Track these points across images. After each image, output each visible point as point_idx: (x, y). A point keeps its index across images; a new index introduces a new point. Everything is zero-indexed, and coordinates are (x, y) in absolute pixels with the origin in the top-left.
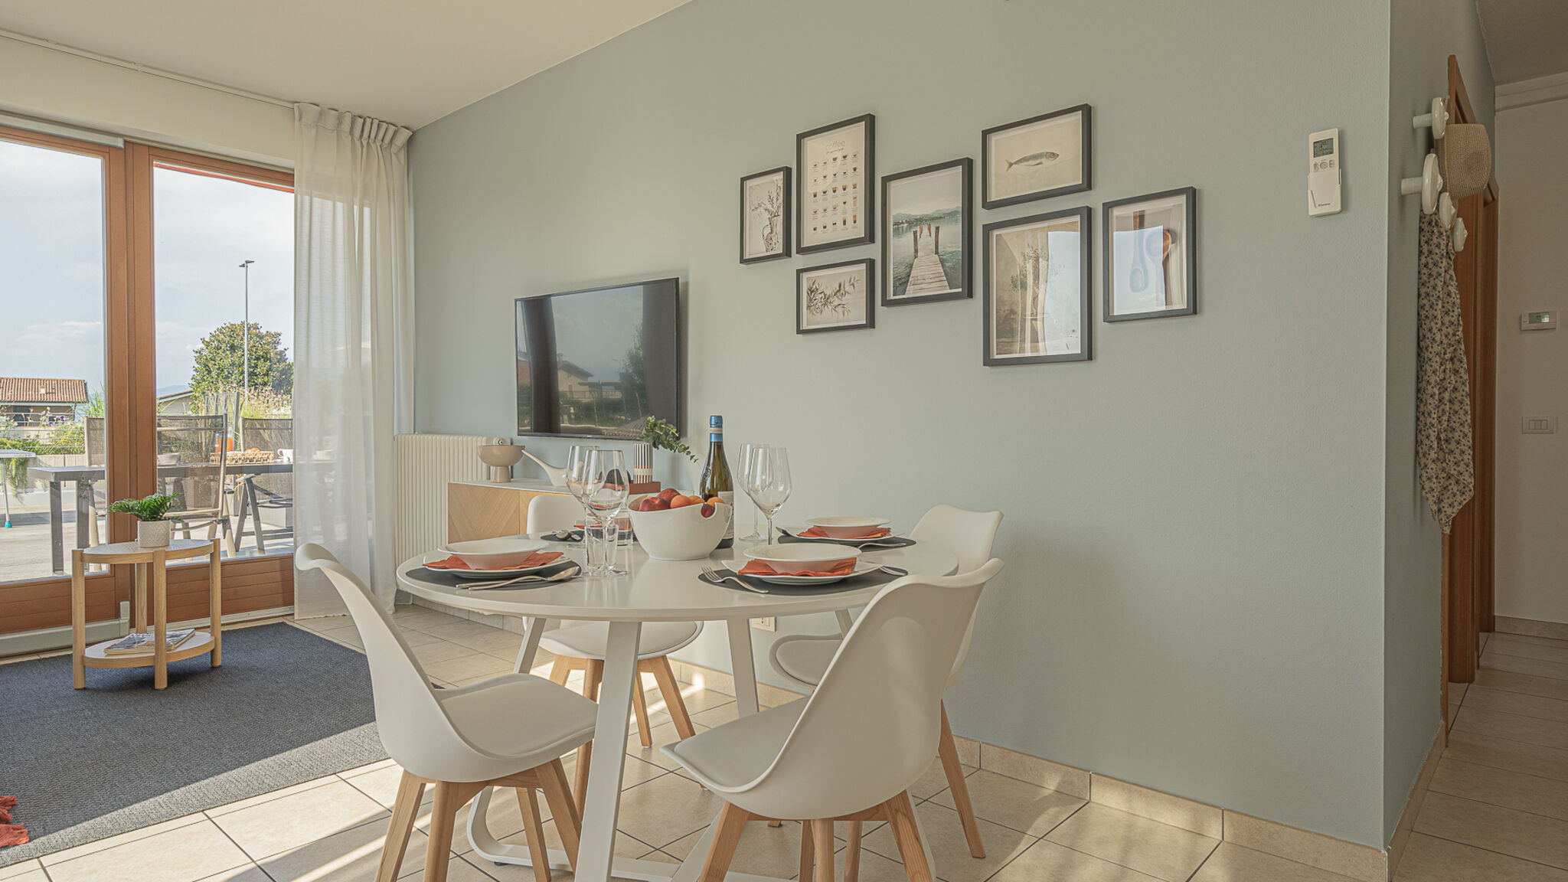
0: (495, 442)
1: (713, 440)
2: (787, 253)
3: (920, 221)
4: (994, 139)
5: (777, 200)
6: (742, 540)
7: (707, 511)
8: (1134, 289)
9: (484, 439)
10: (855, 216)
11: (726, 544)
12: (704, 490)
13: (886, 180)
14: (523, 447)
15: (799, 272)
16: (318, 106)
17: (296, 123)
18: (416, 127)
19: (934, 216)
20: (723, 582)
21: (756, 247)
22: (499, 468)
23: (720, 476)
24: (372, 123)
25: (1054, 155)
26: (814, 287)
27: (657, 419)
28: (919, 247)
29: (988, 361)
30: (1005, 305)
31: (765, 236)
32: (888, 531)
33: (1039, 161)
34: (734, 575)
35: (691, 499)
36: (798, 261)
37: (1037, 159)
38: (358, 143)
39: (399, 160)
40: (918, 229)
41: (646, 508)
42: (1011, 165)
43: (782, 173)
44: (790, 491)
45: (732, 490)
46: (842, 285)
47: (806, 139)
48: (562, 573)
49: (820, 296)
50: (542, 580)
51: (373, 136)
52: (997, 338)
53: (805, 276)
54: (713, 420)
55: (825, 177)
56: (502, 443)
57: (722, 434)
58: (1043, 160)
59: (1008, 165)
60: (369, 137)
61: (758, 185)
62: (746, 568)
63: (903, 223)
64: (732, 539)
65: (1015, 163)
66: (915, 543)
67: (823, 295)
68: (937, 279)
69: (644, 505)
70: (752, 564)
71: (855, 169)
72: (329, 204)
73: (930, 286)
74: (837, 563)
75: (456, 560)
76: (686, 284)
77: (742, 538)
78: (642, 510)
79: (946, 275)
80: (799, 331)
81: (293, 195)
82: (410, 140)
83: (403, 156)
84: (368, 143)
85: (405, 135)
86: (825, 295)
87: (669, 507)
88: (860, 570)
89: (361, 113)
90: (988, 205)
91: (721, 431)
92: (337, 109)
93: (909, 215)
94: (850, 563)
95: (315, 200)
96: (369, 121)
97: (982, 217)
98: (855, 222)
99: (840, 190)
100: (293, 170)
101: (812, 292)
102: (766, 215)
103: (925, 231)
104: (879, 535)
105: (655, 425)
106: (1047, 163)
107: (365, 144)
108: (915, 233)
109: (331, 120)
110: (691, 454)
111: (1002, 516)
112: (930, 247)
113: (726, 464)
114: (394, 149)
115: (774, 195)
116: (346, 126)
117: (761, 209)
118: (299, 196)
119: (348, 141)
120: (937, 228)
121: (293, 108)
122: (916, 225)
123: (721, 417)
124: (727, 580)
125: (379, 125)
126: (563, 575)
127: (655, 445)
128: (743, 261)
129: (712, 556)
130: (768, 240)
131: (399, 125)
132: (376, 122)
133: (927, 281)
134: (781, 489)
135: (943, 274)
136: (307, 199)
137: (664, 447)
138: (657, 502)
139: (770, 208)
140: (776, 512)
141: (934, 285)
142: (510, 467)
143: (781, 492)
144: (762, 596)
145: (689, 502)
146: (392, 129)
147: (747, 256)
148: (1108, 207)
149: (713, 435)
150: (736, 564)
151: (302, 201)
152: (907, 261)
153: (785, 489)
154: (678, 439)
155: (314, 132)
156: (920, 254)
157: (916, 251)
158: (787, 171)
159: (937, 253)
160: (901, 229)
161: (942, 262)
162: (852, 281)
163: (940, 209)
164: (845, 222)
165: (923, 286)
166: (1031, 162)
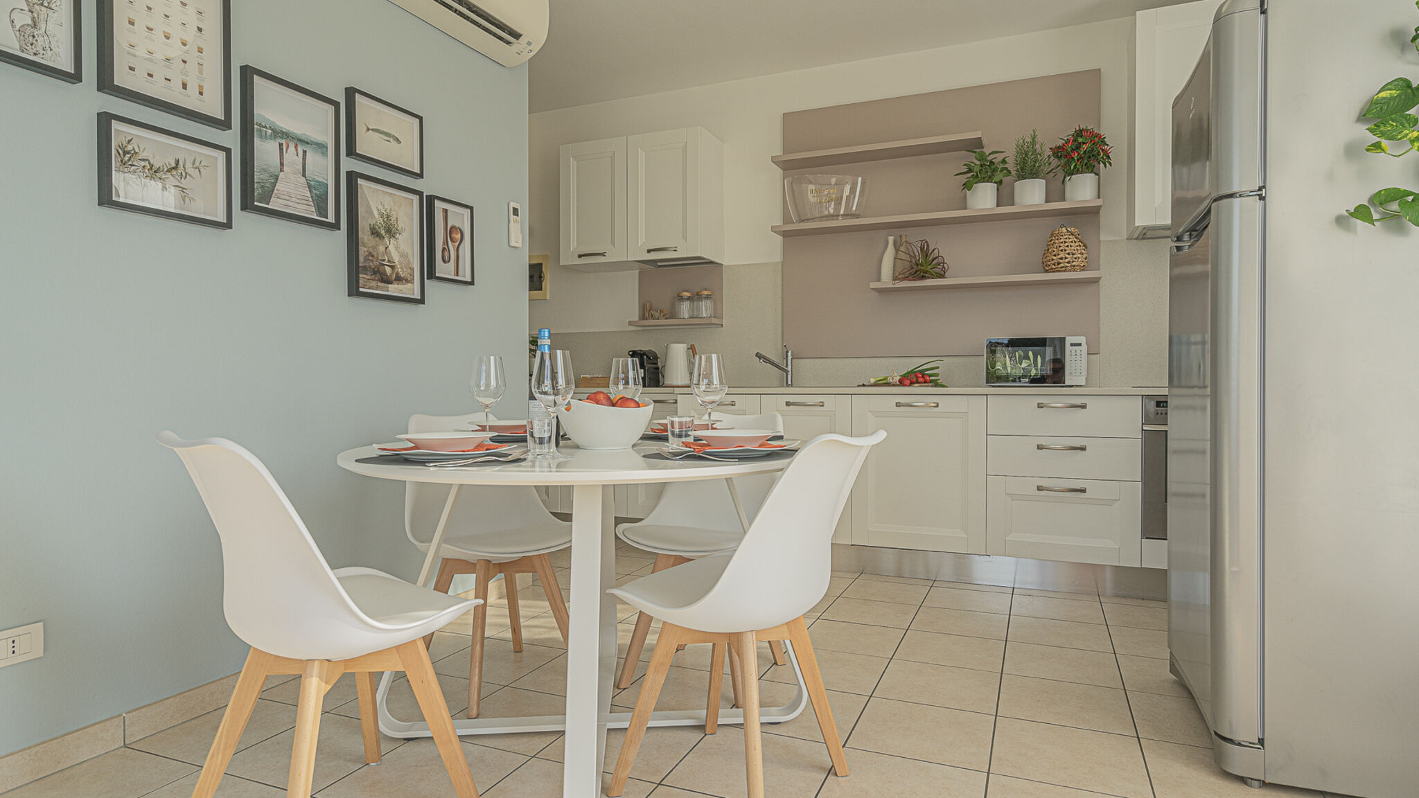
2: (77, 76)
3: (286, 135)
4: (358, 101)
8: (444, 261)
10: (201, 87)
13: (246, 70)
15: (101, 115)
25: (397, 140)
26: (131, 148)
28: (285, 162)
29: (355, 292)
30: (365, 246)
33: (388, 139)
36: (101, 99)
37: (386, 136)
40: (284, 142)
42: (368, 129)
46: (181, 162)
49: (143, 164)
52: (361, 273)
53: (111, 125)
58: (391, 140)
59: (366, 128)
63: (265, 127)
65: (373, 130)
67: (147, 164)
68: (305, 202)
73: (296, 205)
79: (313, 201)
80: (108, 201)
86: (152, 166)
90: (354, 155)
93: (274, 123)
98: (201, 93)
99: (176, 42)
101: (125, 153)
103: (292, 148)
106: (394, 143)
108: (281, 145)
112: (298, 168)
120: (305, 152)
133: (294, 200)
135: (311, 199)
141: (301, 206)
148: (431, 198)
156: (285, 169)
157: (282, 164)
159: (304, 175)
162: (197, 164)
163: (308, 134)
164: (185, 86)
165: (290, 203)
166: (382, 136)
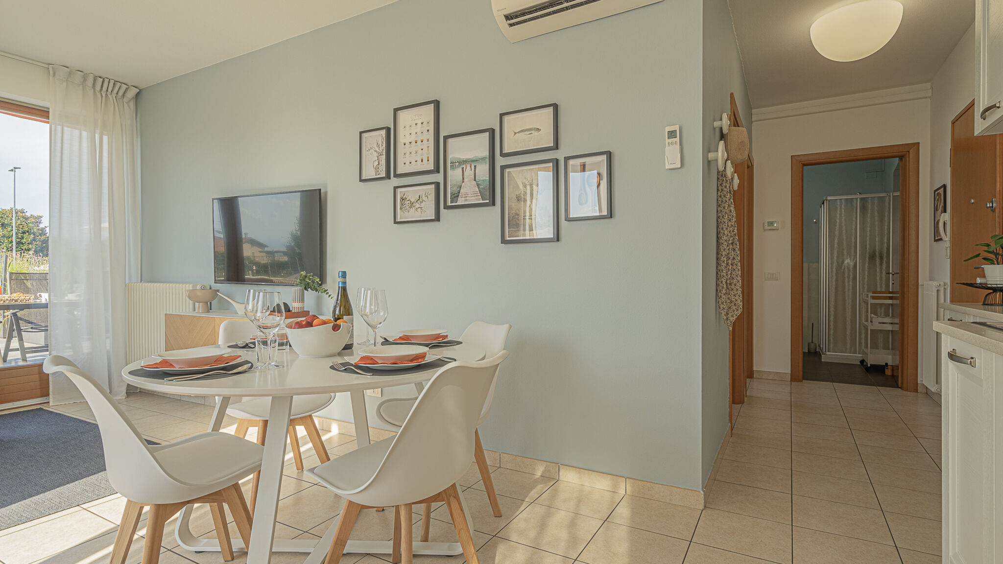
0: (198, 287)
1: (340, 286)
2: (388, 177)
3: (465, 162)
4: (506, 119)
5: (382, 146)
6: (359, 344)
7: (336, 328)
8: (581, 204)
9: (191, 286)
10: (428, 157)
11: (348, 347)
12: (334, 316)
13: (446, 138)
14: (218, 291)
15: (395, 188)
16: (68, 68)
17: (51, 78)
18: (142, 86)
19: (474, 159)
20: (345, 369)
21: (369, 173)
22: (201, 304)
23: (345, 307)
24: (109, 82)
25: (538, 130)
26: (404, 197)
27: (307, 273)
28: (465, 177)
29: (504, 241)
30: (513, 210)
31: (375, 166)
32: (447, 336)
33: (531, 132)
34: (352, 365)
35: (326, 321)
36: (395, 182)
37: (530, 131)
38: (99, 95)
39: (129, 106)
40: (464, 166)
41: (297, 327)
42: (515, 133)
43: (385, 130)
44: (387, 315)
45: (352, 315)
46: (421, 196)
47: (399, 111)
48: (240, 368)
49: (408, 202)
50: (226, 373)
51: (110, 90)
52: (508, 228)
53: (399, 190)
54: (340, 274)
55: (410, 134)
56: (203, 288)
57: (346, 282)
58: (533, 132)
59: (514, 134)
60: (107, 91)
61: (371, 136)
62: (359, 361)
63: (456, 162)
64: (353, 344)
65: (518, 133)
66: (462, 343)
67: (409, 202)
68: (475, 195)
69: (295, 325)
70: (363, 358)
71: (428, 131)
72: (76, 132)
73: (471, 198)
74: (415, 356)
75: (165, 363)
76: (326, 193)
77: (359, 343)
78: (294, 328)
79: (480, 193)
80: (395, 222)
81: (48, 125)
82: (138, 95)
83: (132, 104)
84: (106, 95)
85: (133, 92)
86: (411, 202)
87: (312, 326)
88: (429, 359)
89: (101, 75)
90: (503, 155)
91: (346, 280)
92: (83, 71)
93: (460, 158)
94: (423, 356)
95: (66, 129)
96: (106, 81)
97: (500, 161)
98: (428, 161)
99: (419, 142)
100: (49, 109)
101: (403, 200)
102: (375, 154)
103: (468, 167)
104: (441, 339)
105: (306, 277)
106: (535, 133)
107: (104, 94)
108: (463, 168)
109: (78, 77)
110: (329, 294)
111: (511, 326)
112: (471, 177)
113: (349, 300)
114: (125, 100)
115: (380, 143)
116: (90, 82)
117: (372, 151)
118: (53, 126)
119: (91, 92)
120: (475, 166)
121: (49, 68)
122: (463, 164)
123: (345, 272)
124: (348, 368)
125: (114, 84)
126: (240, 369)
127: (306, 289)
128: (361, 180)
129: (339, 354)
130: (377, 169)
131: (129, 85)
132: (112, 82)
133: (469, 196)
134: (382, 314)
135: (478, 192)
136: (59, 128)
137: (312, 290)
138: (304, 323)
139: (377, 150)
140: (379, 327)
141: (473, 198)
142: (209, 303)
143: (382, 316)
144: (369, 377)
145: (324, 323)
146: (124, 87)
147: (364, 178)
148: (567, 159)
149: (340, 283)
150: (353, 359)
151: (55, 130)
152: (458, 184)
153: (384, 314)
154: (321, 285)
155: (65, 84)
156: (465, 180)
157: (463, 179)
158: (388, 130)
159: (475, 180)
160: (454, 166)
161: (478, 185)
162: (427, 194)
163: (477, 155)
164: (422, 161)
165: (467, 198)
166: (526, 133)
